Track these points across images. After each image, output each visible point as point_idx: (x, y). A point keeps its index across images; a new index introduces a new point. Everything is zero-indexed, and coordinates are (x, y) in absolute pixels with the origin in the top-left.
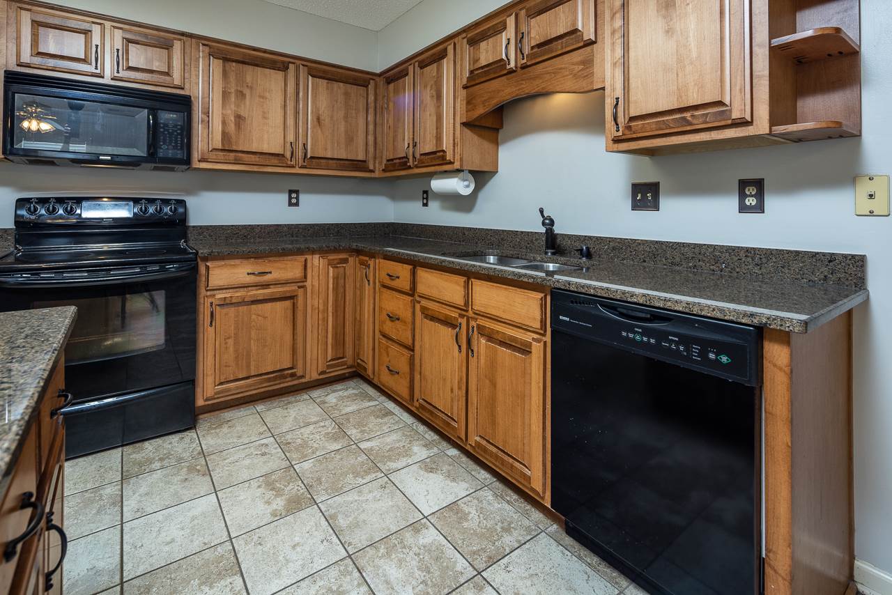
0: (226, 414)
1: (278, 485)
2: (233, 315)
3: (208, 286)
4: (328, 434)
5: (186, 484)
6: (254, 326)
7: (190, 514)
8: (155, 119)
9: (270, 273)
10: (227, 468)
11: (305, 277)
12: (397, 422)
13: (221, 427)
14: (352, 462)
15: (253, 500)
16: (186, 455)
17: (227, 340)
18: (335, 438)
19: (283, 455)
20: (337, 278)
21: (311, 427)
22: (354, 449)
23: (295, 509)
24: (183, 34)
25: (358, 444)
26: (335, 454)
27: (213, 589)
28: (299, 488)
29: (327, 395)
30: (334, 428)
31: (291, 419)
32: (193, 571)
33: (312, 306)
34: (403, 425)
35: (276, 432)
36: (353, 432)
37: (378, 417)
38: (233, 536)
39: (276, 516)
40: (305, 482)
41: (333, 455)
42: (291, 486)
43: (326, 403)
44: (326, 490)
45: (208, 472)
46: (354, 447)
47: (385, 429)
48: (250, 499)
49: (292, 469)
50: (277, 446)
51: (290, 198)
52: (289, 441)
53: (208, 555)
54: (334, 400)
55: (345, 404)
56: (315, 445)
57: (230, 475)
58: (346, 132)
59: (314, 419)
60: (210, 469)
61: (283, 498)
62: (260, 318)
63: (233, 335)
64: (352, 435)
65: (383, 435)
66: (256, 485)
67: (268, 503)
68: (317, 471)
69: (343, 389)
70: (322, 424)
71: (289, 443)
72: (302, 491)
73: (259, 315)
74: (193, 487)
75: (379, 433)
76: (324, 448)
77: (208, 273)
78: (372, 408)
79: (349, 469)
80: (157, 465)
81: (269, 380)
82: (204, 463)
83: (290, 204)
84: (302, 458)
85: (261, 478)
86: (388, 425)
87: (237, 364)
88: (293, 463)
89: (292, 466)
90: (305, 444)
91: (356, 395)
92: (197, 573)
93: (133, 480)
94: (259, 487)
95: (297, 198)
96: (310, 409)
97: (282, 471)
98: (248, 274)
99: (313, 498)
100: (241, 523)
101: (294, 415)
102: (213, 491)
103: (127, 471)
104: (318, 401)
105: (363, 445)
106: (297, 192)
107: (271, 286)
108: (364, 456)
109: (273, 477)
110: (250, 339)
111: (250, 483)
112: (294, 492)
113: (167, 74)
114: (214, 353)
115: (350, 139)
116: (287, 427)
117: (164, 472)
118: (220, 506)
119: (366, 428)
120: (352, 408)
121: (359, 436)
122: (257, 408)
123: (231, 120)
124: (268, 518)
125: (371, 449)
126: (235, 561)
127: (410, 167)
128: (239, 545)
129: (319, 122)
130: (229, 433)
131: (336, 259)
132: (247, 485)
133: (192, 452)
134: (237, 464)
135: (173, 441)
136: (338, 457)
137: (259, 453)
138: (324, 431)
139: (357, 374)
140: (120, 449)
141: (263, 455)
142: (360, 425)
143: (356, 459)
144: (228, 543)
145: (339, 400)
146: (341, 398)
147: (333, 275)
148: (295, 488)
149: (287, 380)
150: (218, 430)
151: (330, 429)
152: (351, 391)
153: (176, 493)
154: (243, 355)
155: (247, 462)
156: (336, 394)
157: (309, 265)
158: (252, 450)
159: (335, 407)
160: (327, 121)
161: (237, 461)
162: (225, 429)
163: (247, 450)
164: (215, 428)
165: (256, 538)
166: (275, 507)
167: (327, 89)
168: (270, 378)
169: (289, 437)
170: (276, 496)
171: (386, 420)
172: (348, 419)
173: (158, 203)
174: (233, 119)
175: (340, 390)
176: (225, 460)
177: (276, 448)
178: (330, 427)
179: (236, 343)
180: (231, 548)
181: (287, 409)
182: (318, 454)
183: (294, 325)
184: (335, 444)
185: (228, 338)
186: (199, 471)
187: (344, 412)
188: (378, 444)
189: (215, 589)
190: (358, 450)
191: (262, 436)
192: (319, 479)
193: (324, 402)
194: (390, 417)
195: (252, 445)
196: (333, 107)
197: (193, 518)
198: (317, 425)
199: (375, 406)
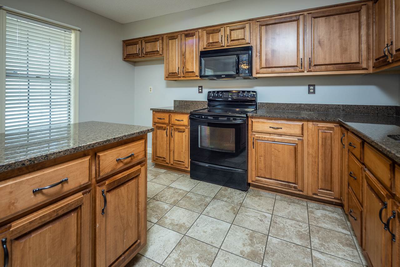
0: (262, 192)
1: (254, 240)
2: (263, 146)
3: (252, 130)
4: (299, 231)
5: (227, 213)
6: (273, 154)
7: (218, 226)
8: (238, 59)
9: (281, 128)
10: (243, 217)
11: (302, 134)
12: (354, 256)
13: (256, 197)
14: (300, 258)
15: (240, 239)
16: (236, 201)
17: (261, 157)
18: (301, 237)
19: (269, 227)
20: (325, 139)
21: (294, 222)
22: (308, 252)
23: (251, 258)
24: (250, 20)
25: (313, 251)
26: (294, 246)
27: (199, 263)
28: (261, 250)
29: (318, 209)
30: (305, 231)
31: (288, 211)
32: (200, 250)
33: (308, 152)
34: (357, 262)
35: (275, 213)
36: (315, 241)
37: (341, 243)
38: (222, 248)
39: (242, 254)
40: (267, 249)
41: (292, 246)
42: (259, 245)
43: (314, 213)
44: (273, 262)
45: (236, 214)
46: (309, 250)
47: (341, 254)
48: (239, 237)
49: (267, 237)
50: (270, 220)
51: (309, 89)
52: (277, 222)
53: (209, 247)
54: (319, 215)
55: (324, 221)
56: (288, 233)
57: (242, 220)
58: (341, 45)
59: (299, 218)
60: (238, 213)
61: (252, 248)
62: (276, 151)
63: (263, 155)
64: (313, 242)
65: (334, 257)
66: (247, 232)
67: (244, 245)
68: (277, 248)
69: (330, 211)
70: (301, 224)
71: (276, 223)
72: (261, 252)
73: (275, 149)
74: (227, 216)
75: (332, 254)
76: (291, 238)
77: (252, 124)
78: (342, 235)
79: (295, 261)
80: (225, 199)
81: (282, 185)
82: (238, 209)
83: (309, 92)
84: (276, 235)
85: (251, 231)
86: (344, 253)
87: (265, 170)
88: (270, 234)
89: (268, 235)
90: (283, 229)
91: (337, 219)
92: (201, 251)
93: (216, 200)
94: (247, 234)
95: (314, 89)
96: (301, 212)
97: (262, 234)
98: (270, 127)
99: (263, 260)
100: (228, 245)
101: (290, 210)
102: (231, 223)
103: (217, 196)
104: (309, 209)
105: (315, 254)
106: (314, 86)
107: (283, 136)
108: (311, 260)
109: (256, 234)
110: (271, 160)
111: (245, 230)
112: (258, 249)
113: (244, 39)
114: (255, 161)
115: (344, 50)
116: (282, 214)
117: (225, 204)
118: (228, 231)
119: (326, 245)
120: (328, 226)
121: (317, 246)
122: (277, 197)
123: (270, 53)
124: (237, 252)
125: (319, 260)
126: (213, 260)
127: (389, 63)
128: (220, 254)
129: (320, 44)
130: (257, 201)
131: (324, 127)
132: (244, 230)
133: (239, 201)
134: (249, 217)
135: (237, 193)
136: (294, 249)
137: (260, 218)
138: (299, 228)
139: (341, 205)
140: (222, 186)
141: (261, 220)
142: (323, 239)
143: (304, 258)
144: (217, 249)
145: (322, 216)
146: (326, 216)
147: (322, 136)
148: (260, 248)
149: (292, 189)
150: (254, 198)
151: (303, 230)
152: (335, 215)
153: (221, 215)
154: (268, 167)
155: (252, 219)
156: (324, 212)
157: (305, 128)
158: (259, 215)
159: (317, 219)
160: (325, 41)
161: (249, 216)
162: (257, 199)
163: (257, 214)
164: (254, 196)
165: (227, 256)
166: (245, 249)
167: (326, 22)
168: (281, 184)
169: (279, 220)
170: (250, 245)
171: (346, 248)
172: (318, 231)
173: (246, 92)
174: (270, 52)
175: (328, 211)
176: (246, 212)
177: (268, 221)
178: (304, 228)
179: (265, 160)
180: (217, 253)
181: (289, 204)
182: (285, 239)
183: (295, 160)
184: (298, 240)
185: (261, 156)
186: (234, 210)
187: (320, 225)
188: (326, 261)
189: (199, 264)
190: (310, 254)
191: (268, 212)
192: (274, 253)
193: (312, 212)
194: (351, 249)
195: (260, 212)
196: (330, 32)
197: (217, 229)
198: (298, 223)
199: (346, 234)
